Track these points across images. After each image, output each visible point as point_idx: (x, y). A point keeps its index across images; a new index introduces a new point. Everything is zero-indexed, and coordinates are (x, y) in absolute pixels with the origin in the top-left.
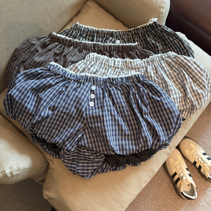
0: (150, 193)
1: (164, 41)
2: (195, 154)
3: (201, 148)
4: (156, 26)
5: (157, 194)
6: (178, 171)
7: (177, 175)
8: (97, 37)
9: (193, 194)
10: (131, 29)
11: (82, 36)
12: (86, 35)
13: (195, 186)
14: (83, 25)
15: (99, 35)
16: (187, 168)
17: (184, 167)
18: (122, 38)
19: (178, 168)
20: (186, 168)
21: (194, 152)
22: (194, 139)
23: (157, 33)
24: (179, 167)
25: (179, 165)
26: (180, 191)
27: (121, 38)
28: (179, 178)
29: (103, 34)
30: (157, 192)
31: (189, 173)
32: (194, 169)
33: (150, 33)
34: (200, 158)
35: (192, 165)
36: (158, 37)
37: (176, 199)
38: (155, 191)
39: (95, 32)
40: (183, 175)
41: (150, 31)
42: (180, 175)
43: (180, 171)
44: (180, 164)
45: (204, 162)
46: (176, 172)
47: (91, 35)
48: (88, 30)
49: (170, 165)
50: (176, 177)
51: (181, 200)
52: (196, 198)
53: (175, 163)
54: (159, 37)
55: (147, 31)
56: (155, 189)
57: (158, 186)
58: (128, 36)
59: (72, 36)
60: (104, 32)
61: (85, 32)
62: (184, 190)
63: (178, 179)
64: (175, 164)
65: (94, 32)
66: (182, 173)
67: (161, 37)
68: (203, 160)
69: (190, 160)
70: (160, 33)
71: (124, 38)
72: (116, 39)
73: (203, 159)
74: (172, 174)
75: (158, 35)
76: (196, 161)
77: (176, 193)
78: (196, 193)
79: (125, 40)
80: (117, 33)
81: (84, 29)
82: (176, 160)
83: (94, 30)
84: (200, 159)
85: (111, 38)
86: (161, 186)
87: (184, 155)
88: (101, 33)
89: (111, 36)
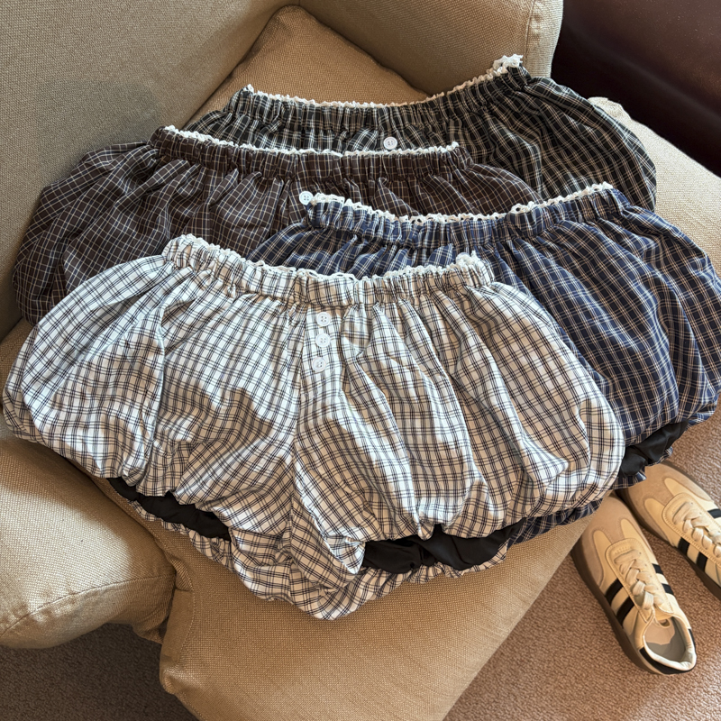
0: (532, 655)
1: (549, 131)
2: (681, 515)
3: (705, 494)
4: (517, 81)
5: (556, 658)
6: (624, 576)
7: (622, 590)
8: (317, 133)
9: (681, 655)
10: (434, 97)
11: (266, 131)
12: (279, 128)
13: (687, 625)
14: (266, 95)
15: (324, 124)
16: (656, 563)
17: (647, 563)
18: (405, 128)
19: (626, 566)
20: (654, 565)
21: (680, 509)
22: (678, 464)
23: (523, 104)
24: (630, 562)
25: (629, 556)
26: (635, 645)
27: (399, 130)
28: (629, 599)
29: (339, 121)
30: (556, 652)
31: (666, 583)
32: (680, 565)
33: (500, 108)
34: (699, 527)
35: (675, 553)
36: (527, 121)
37: (624, 671)
38: (550, 647)
39: (311, 114)
40: (642, 590)
41: (500, 100)
42: (631, 590)
43: (633, 574)
44: (633, 550)
45: (713, 543)
46: (617, 581)
47: (296, 124)
48: (286, 109)
49: (596, 556)
50: (620, 598)
51: (641, 676)
52: (692, 666)
53: (613, 549)
54: (534, 121)
55: (489, 101)
56: (549, 642)
57: (558, 629)
58: (423, 121)
59: (234, 131)
60: (341, 113)
61: (276, 115)
62: (649, 641)
63: (628, 605)
64: (613, 553)
65: (305, 113)
66: (640, 583)
67: (537, 119)
68: (710, 536)
69: (667, 535)
70: (535, 106)
71: (410, 128)
72: (383, 135)
73: (712, 533)
74: (604, 588)
75: (526, 113)
76: (687, 540)
77: (624, 650)
78: (692, 650)
79: (416, 134)
80: (386, 114)
81: (272, 106)
82: (616, 539)
83: (306, 109)
84: (700, 532)
85: (365, 133)
86: (570, 630)
87: (646, 521)
88: (331, 115)
89: (365, 125)
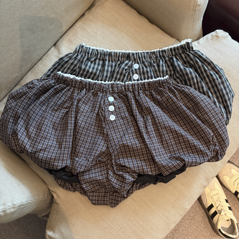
2: (236, 182)
6: (215, 203)
7: (213, 208)
8: (109, 61)
11: (90, 60)
12: (94, 59)
14: (90, 47)
15: (112, 58)
17: (223, 199)
18: (142, 61)
19: (215, 199)
20: (225, 200)
21: (236, 180)
24: (217, 198)
25: (217, 196)
26: (217, 228)
27: (140, 61)
28: (216, 211)
29: (117, 57)
31: (229, 206)
37: (212, 236)
39: (107, 54)
40: (221, 209)
41: (180, 54)
42: (217, 208)
43: (218, 202)
44: (218, 194)
46: (212, 204)
47: (101, 58)
48: (98, 52)
50: (212, 211)
52: (237, 236)
55: (176, 54)
58: (150, 59)
59: (77, 60)
60: (118, 54)
61: (94, 54)
62: (222, 226)
63: (215, 213)
64: (211, 194)
65: (105, 54)
66: (220, 206)
69: (231, 189)
72: (134, 63)
74: (207, 206)
77: (212, 228)
78: (237, 231)
81: (92, 51)
82: (213, 189)
83: (105, 53)
85: (127, 62)
86: (193, 220)
87: (223, 183)
88: (114, 55)
89: (127, 59)
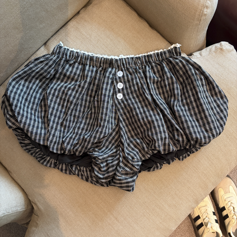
8: (90, 66)
11: (68, 63)
15: (93, 63)
27: (124, 68)
29: (99, 63)
39: (88, 58)
47: (81, 62)
55: (163, 60)
58: (135, 65)
60: (100, 59)
65: (85, 58)
71: (129, 67)
72: (117, 70)
79: (131, 70)
80: (119, 62)
88: (96, 60)
